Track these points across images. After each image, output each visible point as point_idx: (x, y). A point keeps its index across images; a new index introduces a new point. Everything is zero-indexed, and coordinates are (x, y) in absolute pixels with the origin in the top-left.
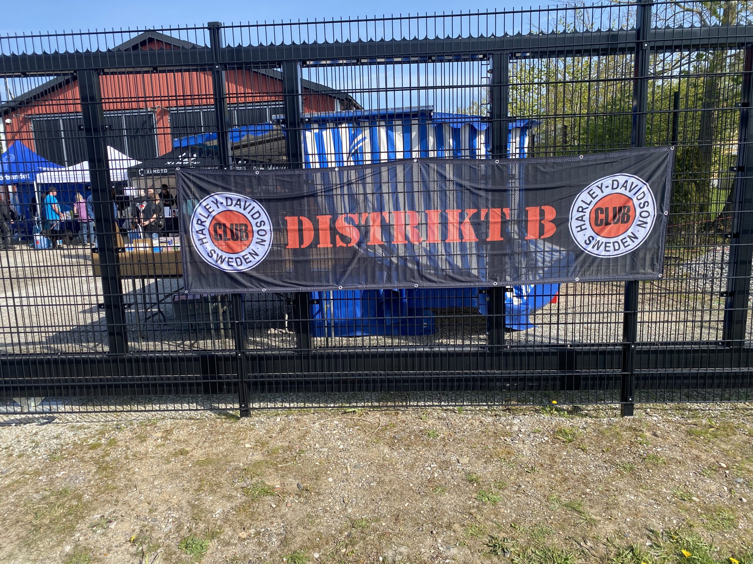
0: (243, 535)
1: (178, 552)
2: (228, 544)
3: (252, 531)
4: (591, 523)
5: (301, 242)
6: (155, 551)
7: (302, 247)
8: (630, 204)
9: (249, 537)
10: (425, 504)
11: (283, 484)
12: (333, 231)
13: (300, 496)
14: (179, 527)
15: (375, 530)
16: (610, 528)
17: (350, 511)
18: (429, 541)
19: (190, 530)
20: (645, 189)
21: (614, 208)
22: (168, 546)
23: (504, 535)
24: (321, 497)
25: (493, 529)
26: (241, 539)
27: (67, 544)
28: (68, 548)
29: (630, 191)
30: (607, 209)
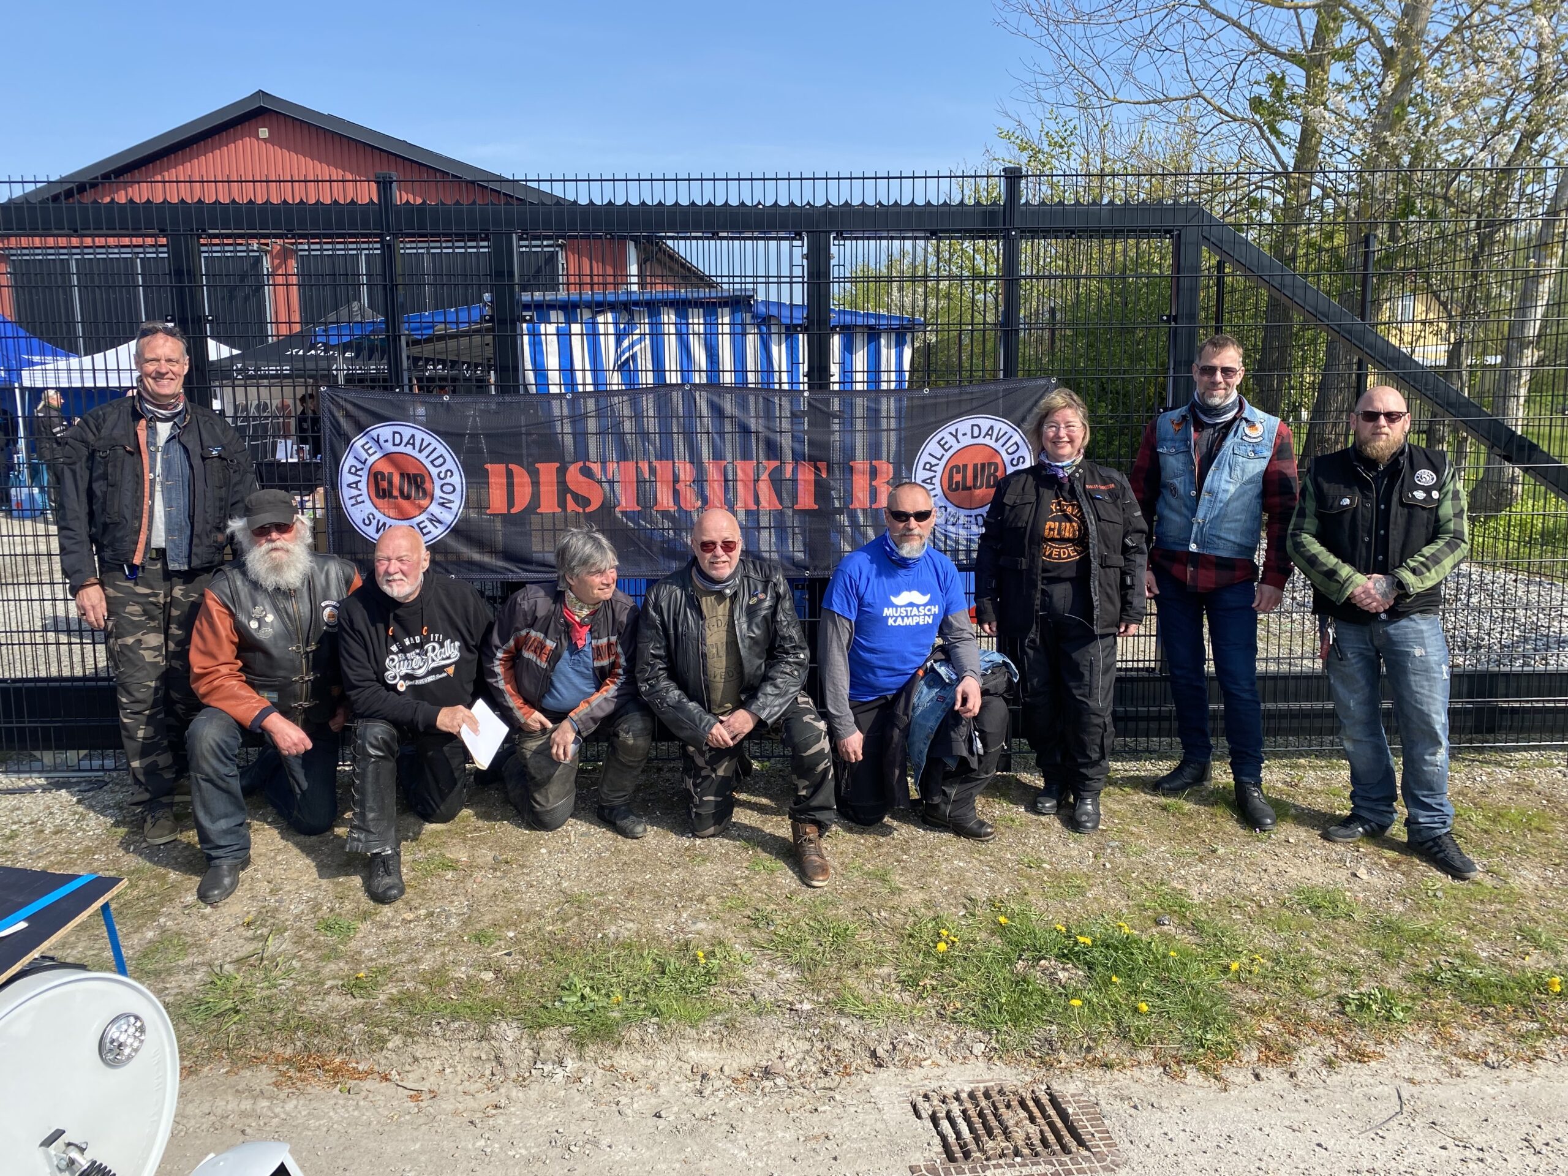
0: (410, 916)
1: (314, 934)
2: (386, 926)
3: (423, 912)
4: (895, 891)
5: (511, 503)
6: (281, 934)
7: (513, 511)
8: (998, 461)
9: (418, 917)
10: (675, 876)
11: (472, 857)
12: (563, 488)
13: (495, 870)
14: (316, 907)
15: (597, 905)
16: (918, 897)
17: (565, 885)
18: (671, 915)
19: (332, 910)
20: (1016, 438)
21: (976, 466)
22: (301, 928)
23: (773, 907)
24: (526, 871)
25: (762, 900)
26: (405, 922)
27: (149, 929)
28: (150, 934)
29: (997, 440)
30: (965, 466)
